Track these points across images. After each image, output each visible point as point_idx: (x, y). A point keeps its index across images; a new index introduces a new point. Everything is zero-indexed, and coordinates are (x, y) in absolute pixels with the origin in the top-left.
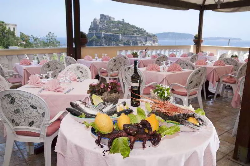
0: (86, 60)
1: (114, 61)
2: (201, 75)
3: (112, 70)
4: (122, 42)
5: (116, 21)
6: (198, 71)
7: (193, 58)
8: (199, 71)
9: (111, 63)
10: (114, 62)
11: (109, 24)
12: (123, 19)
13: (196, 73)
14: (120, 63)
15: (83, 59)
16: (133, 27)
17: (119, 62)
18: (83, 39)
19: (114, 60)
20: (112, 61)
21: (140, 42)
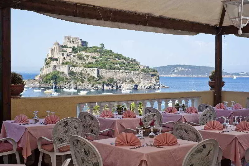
0: (16, 122)
1: (64, 124)
2: (208, 154)
3: (61, 140)
4: (100, 81)
5: (91, 47)
6: (202, 147)
7: (205, 115)
8: (204, 146)
9: (60, 127)
10: (65, 126)
11: (78, 52)
12: (103, 45)
13: (199, 151)
14: (76, 128)
15: (13, 119)
16: (119, 57)
17: (73, 125)
18: (15, 85)
19: (64, 122)
20: (60, 124)
21: (131, 81)
